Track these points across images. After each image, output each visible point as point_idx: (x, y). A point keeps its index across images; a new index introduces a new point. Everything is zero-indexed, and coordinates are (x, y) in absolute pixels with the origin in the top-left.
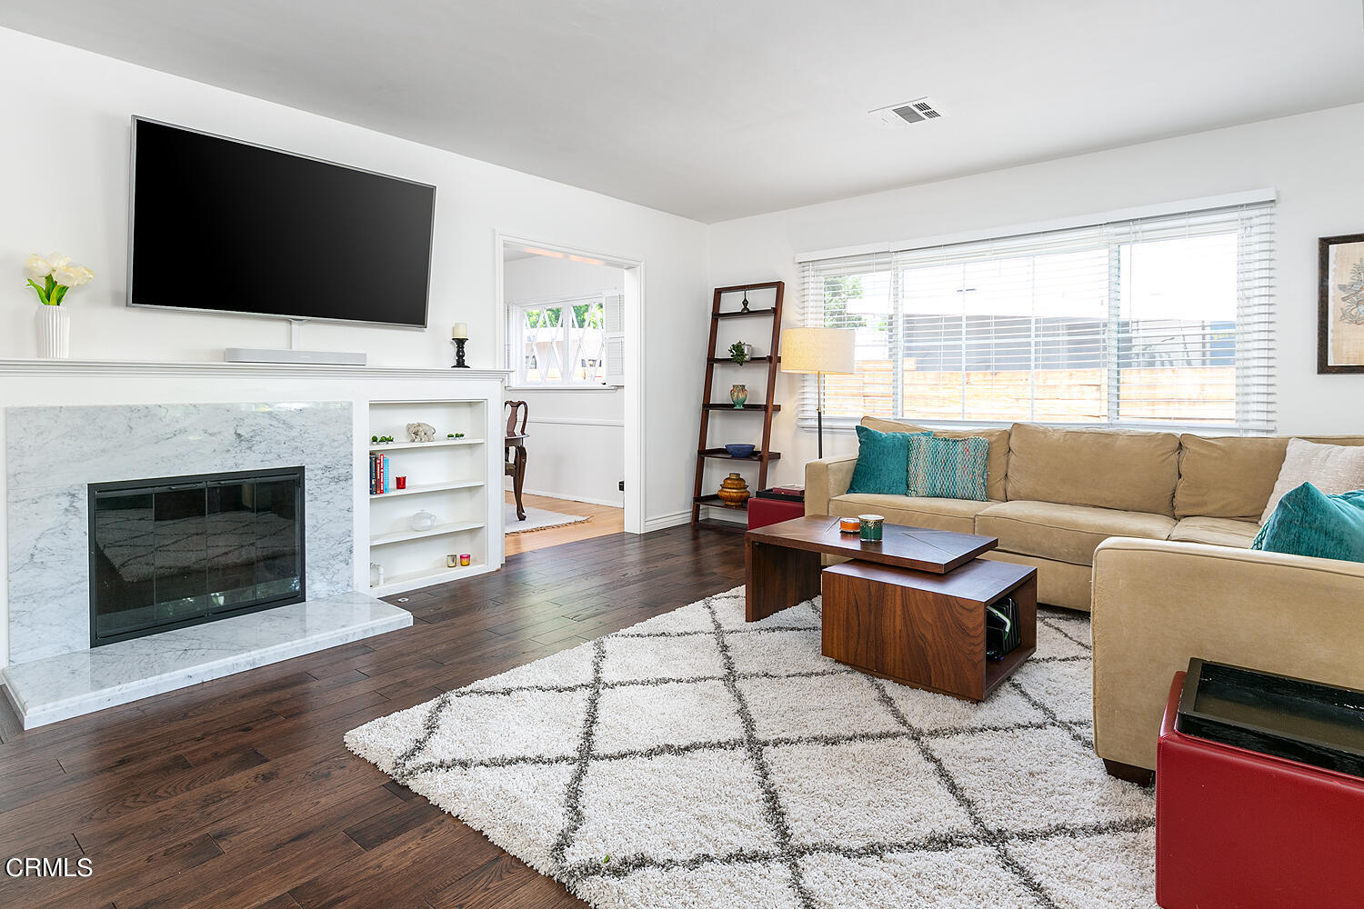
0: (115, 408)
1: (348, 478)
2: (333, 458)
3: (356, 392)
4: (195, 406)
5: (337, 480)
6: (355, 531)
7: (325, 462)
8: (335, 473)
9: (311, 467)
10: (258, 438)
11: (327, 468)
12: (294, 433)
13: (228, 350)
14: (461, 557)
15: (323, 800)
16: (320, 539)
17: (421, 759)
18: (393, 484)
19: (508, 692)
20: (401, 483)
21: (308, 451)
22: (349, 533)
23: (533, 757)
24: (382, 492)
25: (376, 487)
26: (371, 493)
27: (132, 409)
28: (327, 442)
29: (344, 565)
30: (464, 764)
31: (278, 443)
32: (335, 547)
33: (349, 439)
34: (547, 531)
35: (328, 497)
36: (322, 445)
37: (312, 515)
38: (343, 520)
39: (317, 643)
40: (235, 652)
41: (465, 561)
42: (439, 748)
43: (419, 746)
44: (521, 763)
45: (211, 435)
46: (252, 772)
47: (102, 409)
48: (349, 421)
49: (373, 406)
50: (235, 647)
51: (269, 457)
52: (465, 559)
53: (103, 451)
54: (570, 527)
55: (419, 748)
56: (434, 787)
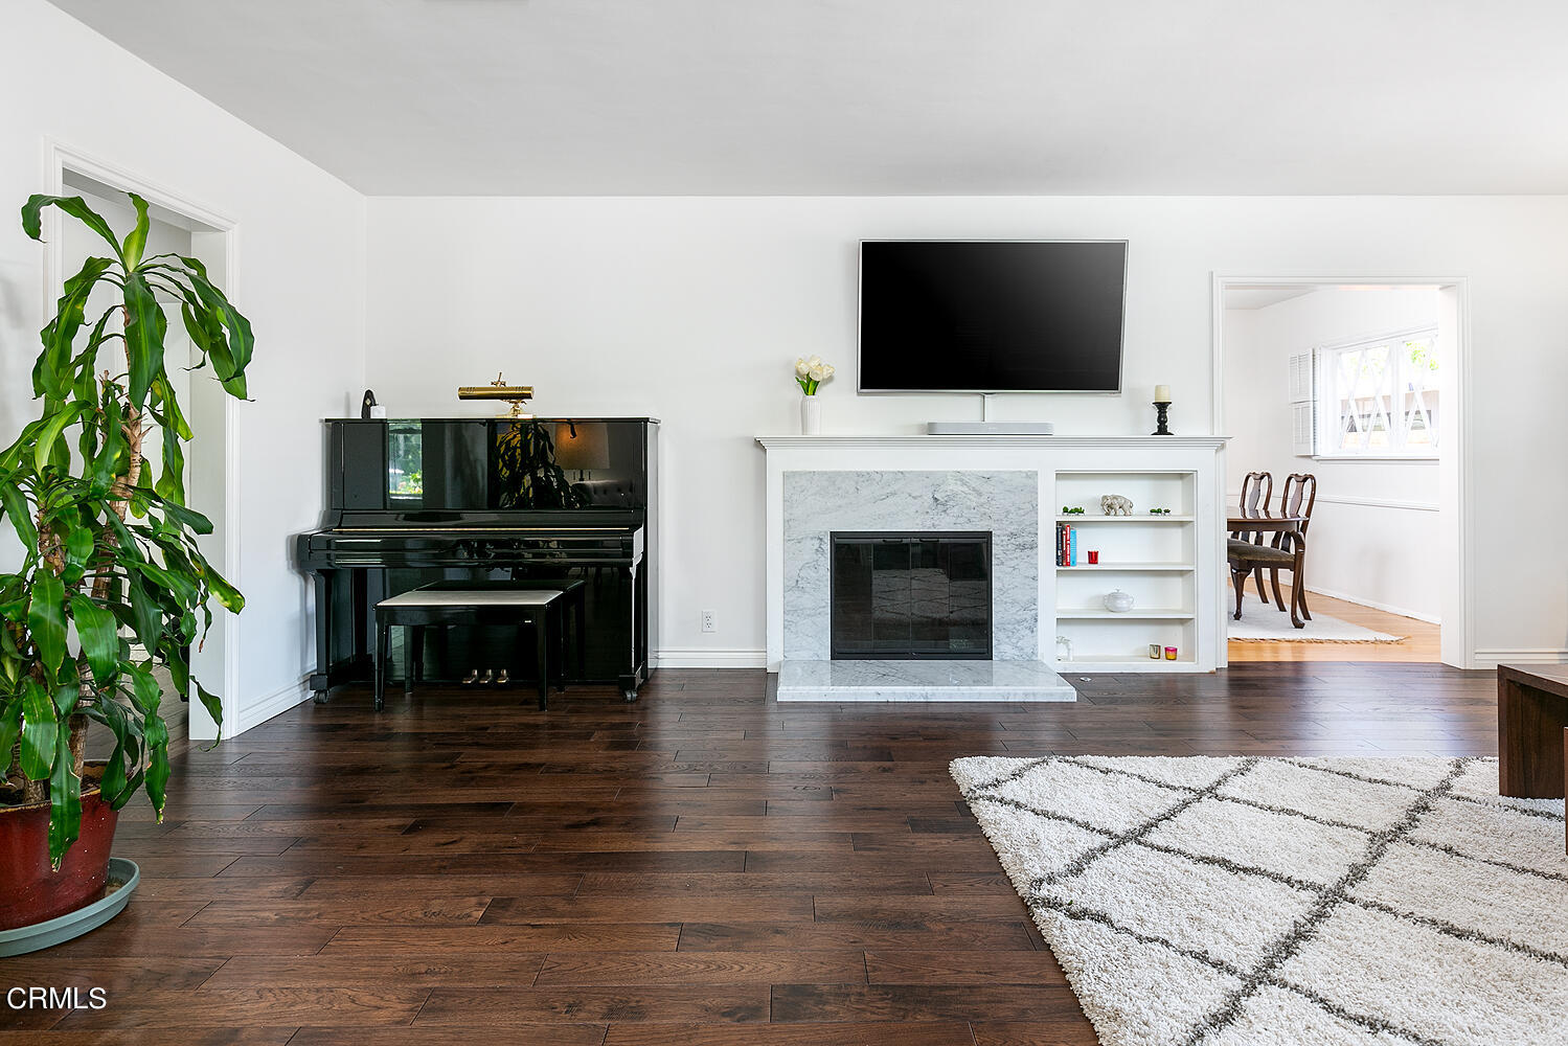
0: (848, 473)
1: (1033, 546)
2: (1019, 525)
3: (1043, 461)
4: (902, 473)
5: (1022, 547)
6: (1039, 599)
7: (1012, 529)
8: (1020, 540)
9: (998, 532)
10: (951, 503)
11: (1013, 535)
12: (983, 500)
13: (929, 424)
14: (1166, 649)
15: (908, 795)
16: (1006, 603)
17: (991, 792)
18: (1083, 558)
19: (1107, 772)
20: (1093, 558)
21: (994, 517)
22: (1034, 602)
23: (1080, 821)
24: (1068, 564)
25: (1062, 558)
26: (1058, 564)
27: (859, 474)
28: (1012, 509)
29: (1028, 631)
30: (1018, 805)
31: (968, 508)
32: (1020, 613)
33: (1035, 508)
34: (1325, 645)
35: (1013, 563)
36: (1008, 512)
37: (999, 578)
38: (1027, 587)
39: (980, 694)
40: (915, 684)
41: (1171, 655)
42: (1009, 790)
43: (997, 783)
44: (1066, 822)
45: (915, 498)
46: (878, 764)
47: (839, 473)
48: (1034, 490)
49: (1060, 476)
50: (917, 681)
51: (961, 520)
52: (1171, 652)
53: (840, 506)
54: (1364, 646)
55: (995, 785)
56: (985, 811)
